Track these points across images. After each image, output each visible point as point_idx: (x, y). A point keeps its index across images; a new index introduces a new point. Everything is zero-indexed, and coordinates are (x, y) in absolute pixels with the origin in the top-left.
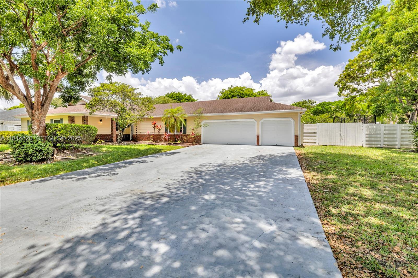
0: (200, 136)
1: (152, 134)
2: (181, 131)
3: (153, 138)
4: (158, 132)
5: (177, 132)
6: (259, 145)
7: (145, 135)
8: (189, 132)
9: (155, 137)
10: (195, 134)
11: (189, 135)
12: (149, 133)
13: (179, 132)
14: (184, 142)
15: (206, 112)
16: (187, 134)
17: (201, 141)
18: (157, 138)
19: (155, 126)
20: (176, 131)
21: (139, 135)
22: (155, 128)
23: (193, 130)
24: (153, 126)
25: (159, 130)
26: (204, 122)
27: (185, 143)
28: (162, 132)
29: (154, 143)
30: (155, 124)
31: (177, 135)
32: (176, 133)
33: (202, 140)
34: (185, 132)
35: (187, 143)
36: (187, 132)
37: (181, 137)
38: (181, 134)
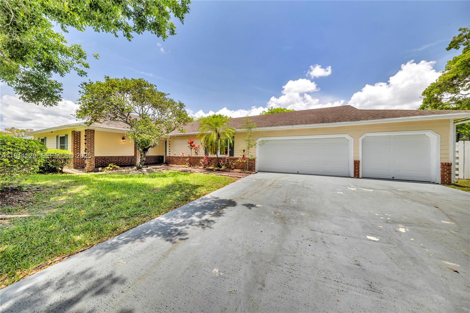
0: (254, 160)
1: (187, 156)
2: (226, 153)
3: (189, 161)
4: (195, 153)
5: (221, 154)
6: (358, 177)
7: (180, 158)
8: (238, 154)
9: (192, 161)
10: (247, 156)
11: (238, 159)
12: (185, 155)
13: (223, 154)
14: (230, 168)
15: (264, 126)
16: (235, 156)
17: (255, 167)
18: (193, 162)
19: (191, 146)
20: (219, 153)
21: (173, 157)
22: (191, 149)
23: (244, 151)
24: (189, 145)
25: (196, 151)
26: (260, 139)
27: (233, 169)
28: (201, 153)
29: (190, 169)
30: (193, 142)
31: (221, 158)
32: (219, 156)
33: (257, 166)
34: (232, 154)
35: (235, 170)
36: (235, 154)
37: (226, 161)
38: (227, 157)
